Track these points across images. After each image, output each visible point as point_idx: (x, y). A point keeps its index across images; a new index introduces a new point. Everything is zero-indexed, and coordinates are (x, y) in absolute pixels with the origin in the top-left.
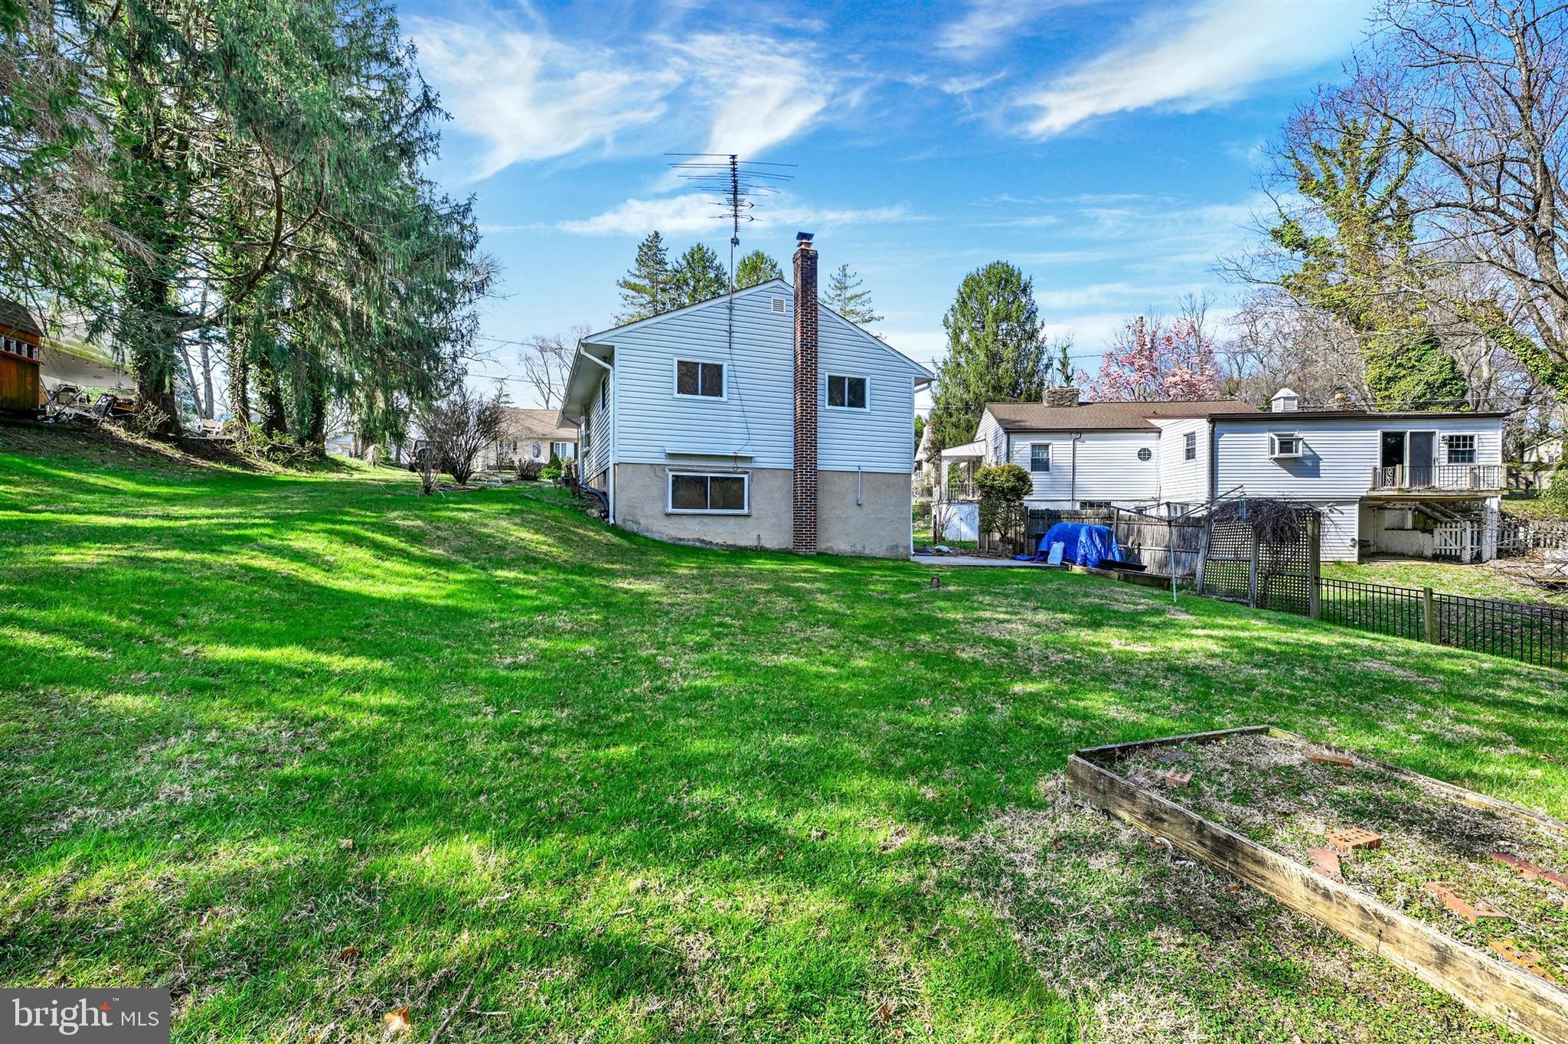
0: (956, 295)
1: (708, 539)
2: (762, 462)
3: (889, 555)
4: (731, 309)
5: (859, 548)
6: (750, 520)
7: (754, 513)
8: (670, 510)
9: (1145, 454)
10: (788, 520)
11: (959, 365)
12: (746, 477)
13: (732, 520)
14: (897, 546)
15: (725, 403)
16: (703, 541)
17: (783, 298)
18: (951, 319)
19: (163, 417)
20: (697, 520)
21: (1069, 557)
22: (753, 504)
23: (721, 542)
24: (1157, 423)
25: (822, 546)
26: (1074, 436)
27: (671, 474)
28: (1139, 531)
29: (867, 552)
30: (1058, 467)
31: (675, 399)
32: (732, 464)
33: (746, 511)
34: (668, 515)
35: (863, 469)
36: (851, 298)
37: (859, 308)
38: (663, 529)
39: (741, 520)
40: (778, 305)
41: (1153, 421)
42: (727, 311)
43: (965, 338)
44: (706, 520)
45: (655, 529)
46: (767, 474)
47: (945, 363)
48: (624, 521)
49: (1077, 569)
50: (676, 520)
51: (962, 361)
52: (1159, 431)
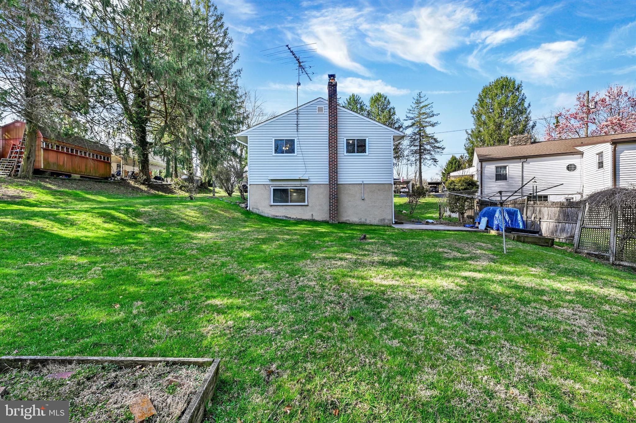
0: (477, 97)
1: (289, 216)
2: (313, 181)
3: (380, 223)
4: (297, 114)
5: (363, 220)
6: (308, 207)
7: (310, 204)
8: (272, 203)
9: (571, 168)
10: (327, 208)
11: (479, 131)
12: (306, 188)
13: (300, 207)
14: (384, 219)
15: (295, 156)
16: (286, 217)
17: (322, 106)
18: (475, 110)
19: (145, 177)
20: (284, 207)
21: (489, 226)
22: (309, 201)
23: (295, 217)
24: (580, 149)
25: (344, 219)
26: (522, 160)
27: (272, 188)
28: (540, 211)
29: (368, 222)
30: (512, 178)
31: (274, 156)
32: (299, 183)
33: (306, 203)
34: (271, 206)
35: (365, 182)
36: (423, 107)
37: (428, 111)
38: (269, 212)
39: (304, 207)
40: (320, 110)
41: (578, 148)
42: (296, 115)
43: (484, 117)
44: (287, 207)
45: (266, 212)
46: (316, 186)
47: (472, 131)
48: (253, 208)
49: (493, 232)
50: (274, 208)
51: (481, 129)
52: (582, 154)
